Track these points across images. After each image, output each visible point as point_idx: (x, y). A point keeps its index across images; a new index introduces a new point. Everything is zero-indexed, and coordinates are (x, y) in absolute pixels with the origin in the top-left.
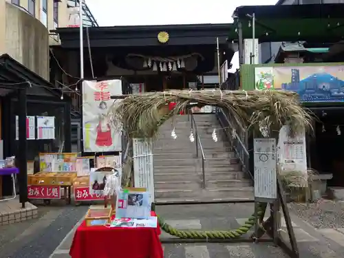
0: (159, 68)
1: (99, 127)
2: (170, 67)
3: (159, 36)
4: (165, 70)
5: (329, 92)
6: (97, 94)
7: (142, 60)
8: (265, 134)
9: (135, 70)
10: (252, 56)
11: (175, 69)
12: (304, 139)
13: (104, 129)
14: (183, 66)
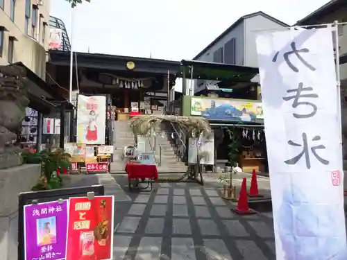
0: (124, 86)
1: (89, 127)
2: (133, 86)
3: (128, 65)
4: (129, 87)
5: (230, 115)
6: (88, 105)
7: (112, 79)
8: (194, 136)
9: (104, 84)
10: (190, 90)
11: (136, 87)
12: (213, 140)
13: (92, 129)
14: (142, 85)
